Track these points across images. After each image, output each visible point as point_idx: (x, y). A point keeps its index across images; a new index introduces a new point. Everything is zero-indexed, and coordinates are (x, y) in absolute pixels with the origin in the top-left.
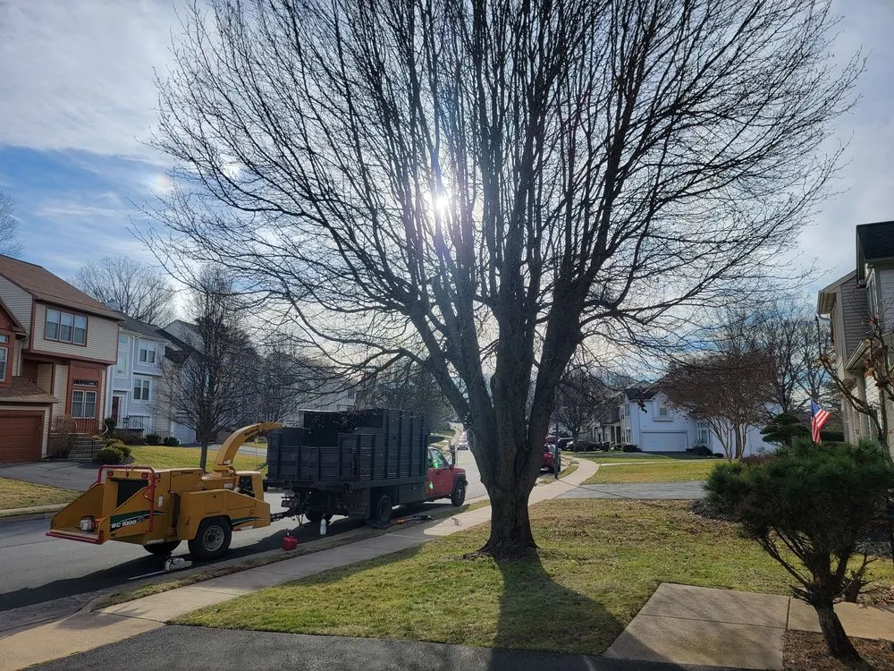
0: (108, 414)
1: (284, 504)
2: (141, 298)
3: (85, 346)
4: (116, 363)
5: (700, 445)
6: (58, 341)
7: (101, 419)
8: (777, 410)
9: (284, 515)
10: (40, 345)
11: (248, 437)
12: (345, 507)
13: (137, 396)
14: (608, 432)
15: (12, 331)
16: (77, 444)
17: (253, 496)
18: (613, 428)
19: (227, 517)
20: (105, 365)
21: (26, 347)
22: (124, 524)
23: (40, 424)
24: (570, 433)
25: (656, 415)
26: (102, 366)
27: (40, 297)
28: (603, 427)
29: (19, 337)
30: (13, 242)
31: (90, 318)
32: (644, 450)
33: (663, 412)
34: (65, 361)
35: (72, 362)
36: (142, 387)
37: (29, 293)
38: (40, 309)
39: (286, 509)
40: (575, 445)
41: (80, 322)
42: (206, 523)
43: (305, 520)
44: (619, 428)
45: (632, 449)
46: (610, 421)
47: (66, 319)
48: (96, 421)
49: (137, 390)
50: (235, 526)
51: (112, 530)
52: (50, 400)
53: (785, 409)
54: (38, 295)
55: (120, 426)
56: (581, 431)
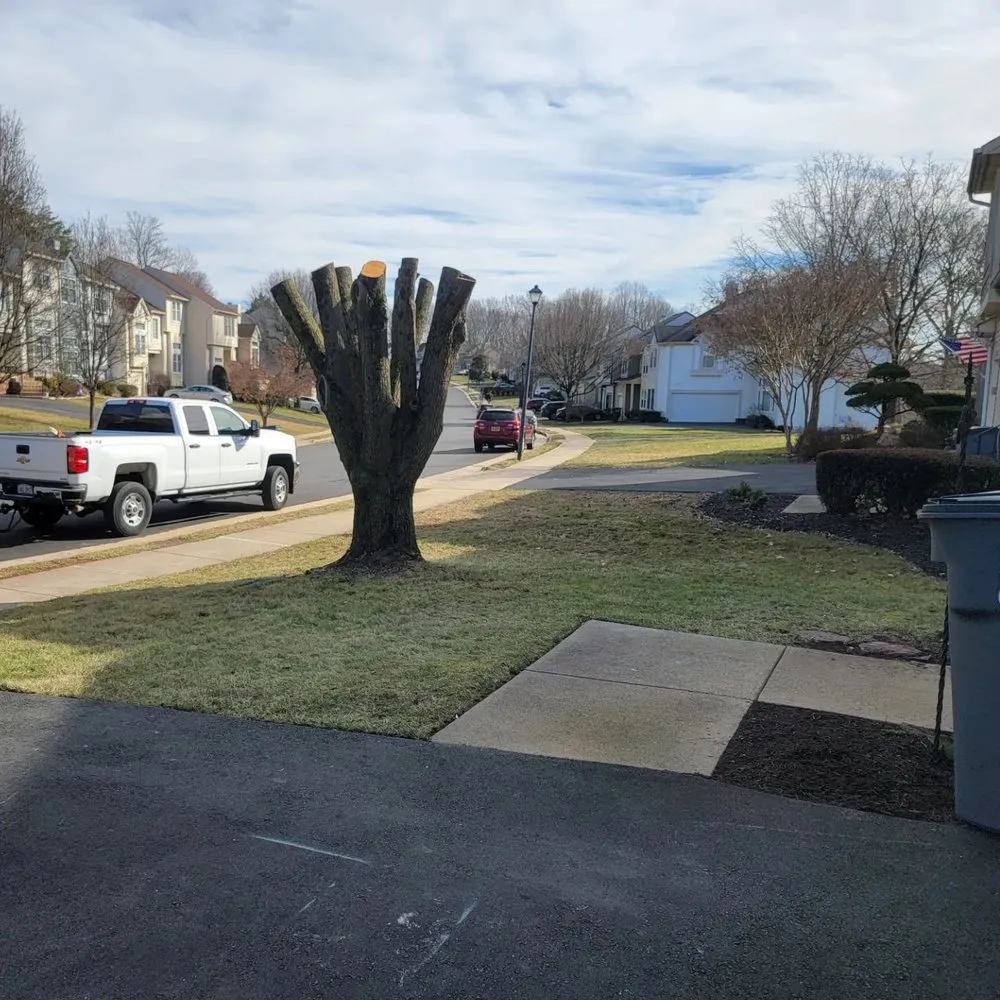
5: (757, 413)
8: (883, 357)
14: (621, 392)
18: (628, 386)
24: (564, 393)
25: (696, 367)
28: (615, 385)
32: (671, 420)
33: (708, 362)
40: (568, 413)
44: (638, 387)
45: (654, 418)
46: (625, 375)
53: (895, 357)
56: (581, 390)
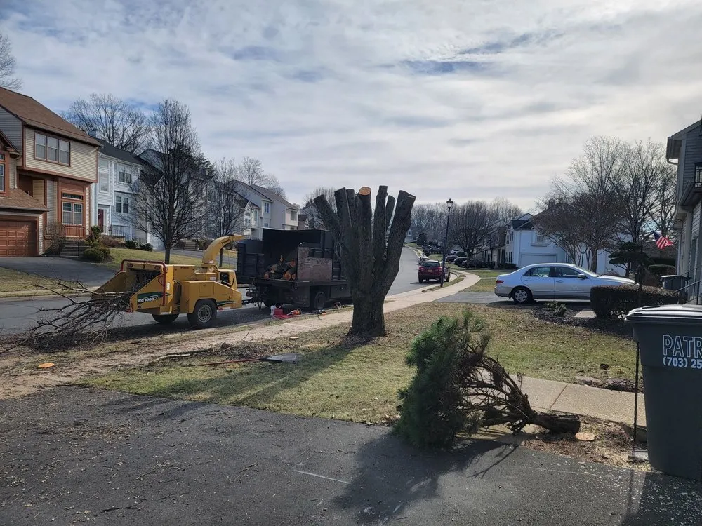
0: (94, 222)
1: (248, 294)
2: (125, 130)
3: (69, 166)
4: (96, 182)
6: (46, 161)
7: (87, 227)
8: (628, 239)
9: (249, 301)
10: (31, 164)
11: (224, 244)
12: (292, 298)
13: (119, 210)
14: (495, 253)
15: (6, 150)
16: (67, 244)
17: (230, 286)
18: (499, 250)
19: (213, 300)
20: (89, 183)
21: (20, 164)
22: (146, 300)
23: (36, 228)
24: (466, 253)
25: (534, 242)
26: (86, 184)
27: (29, 123)
28: (492, 250)
29: (13, 156)
30: (14, 77)
31: (72, 143)
33: (539, 239)
34: (54, 178)
35: (60, 179)
36: (122, 203)
37: (19, 119)
38: (29, 133)
39: (250, 298)
40: (468, 264)
41: (64, 145)
42: (199, 302)
43: (263, 305)
44: (504, 251)
46: (497, 245)
47: (52, 142)
48: (84, 228)
49: (118, 205)
50: (219, 306)
51: (138, 303)
52: (43, 209)
53: (635, 240)
54: (26, 121)
55: (106, 233)
56: (475, 252)
